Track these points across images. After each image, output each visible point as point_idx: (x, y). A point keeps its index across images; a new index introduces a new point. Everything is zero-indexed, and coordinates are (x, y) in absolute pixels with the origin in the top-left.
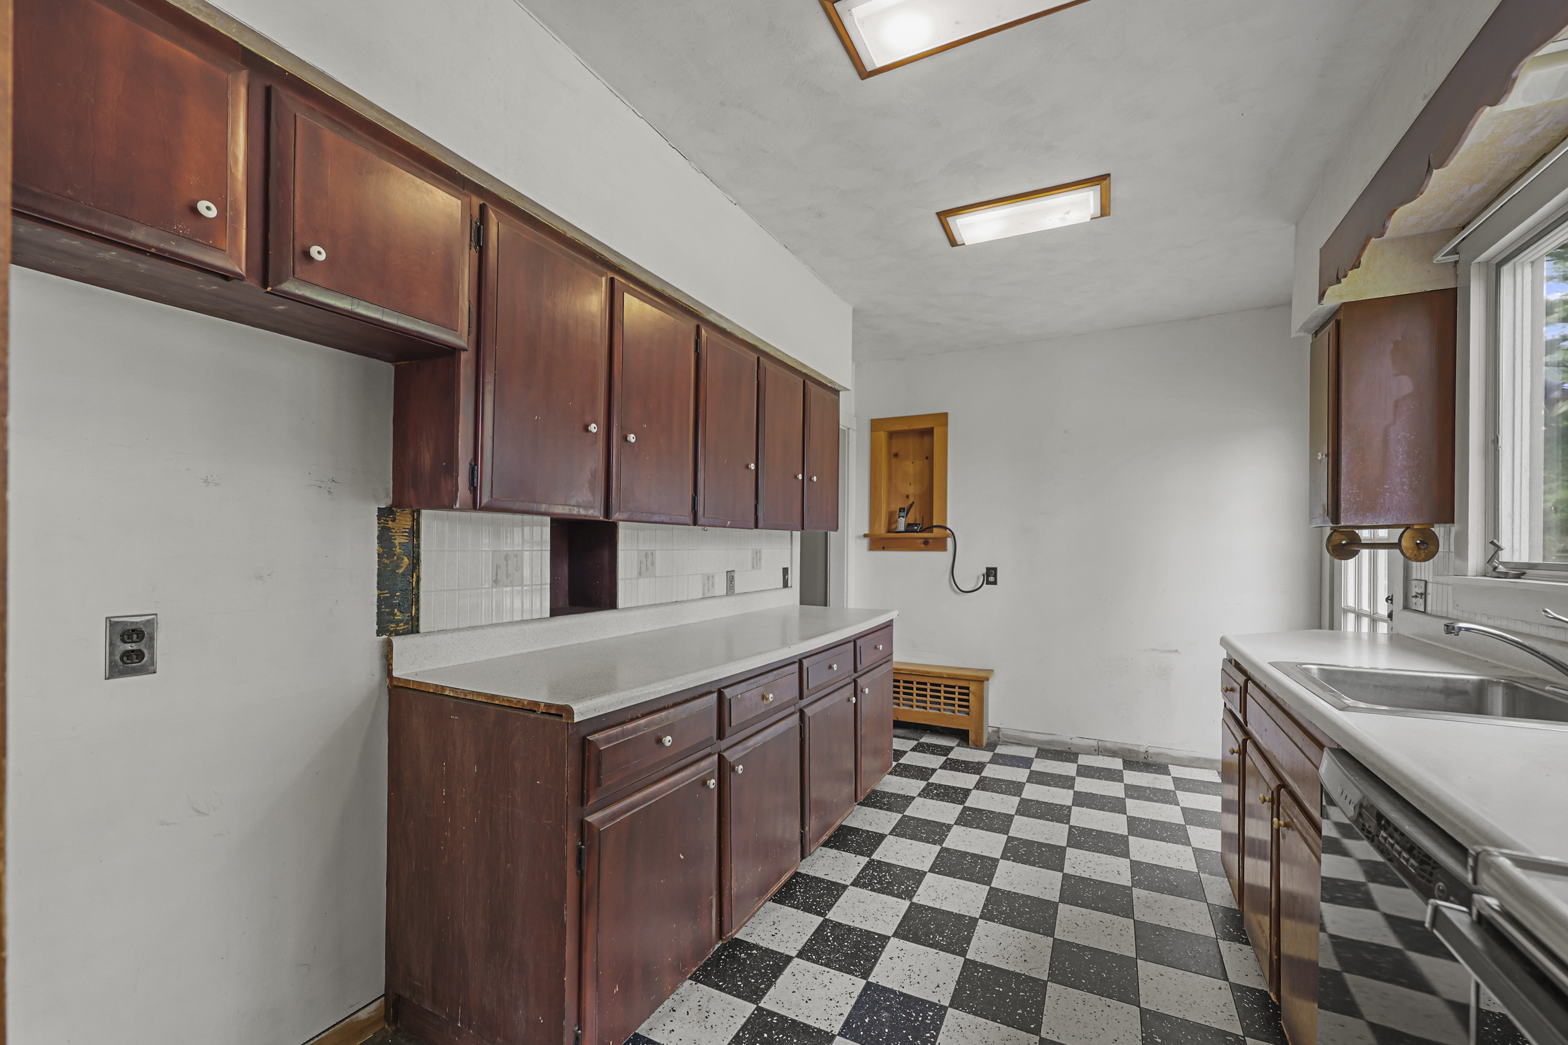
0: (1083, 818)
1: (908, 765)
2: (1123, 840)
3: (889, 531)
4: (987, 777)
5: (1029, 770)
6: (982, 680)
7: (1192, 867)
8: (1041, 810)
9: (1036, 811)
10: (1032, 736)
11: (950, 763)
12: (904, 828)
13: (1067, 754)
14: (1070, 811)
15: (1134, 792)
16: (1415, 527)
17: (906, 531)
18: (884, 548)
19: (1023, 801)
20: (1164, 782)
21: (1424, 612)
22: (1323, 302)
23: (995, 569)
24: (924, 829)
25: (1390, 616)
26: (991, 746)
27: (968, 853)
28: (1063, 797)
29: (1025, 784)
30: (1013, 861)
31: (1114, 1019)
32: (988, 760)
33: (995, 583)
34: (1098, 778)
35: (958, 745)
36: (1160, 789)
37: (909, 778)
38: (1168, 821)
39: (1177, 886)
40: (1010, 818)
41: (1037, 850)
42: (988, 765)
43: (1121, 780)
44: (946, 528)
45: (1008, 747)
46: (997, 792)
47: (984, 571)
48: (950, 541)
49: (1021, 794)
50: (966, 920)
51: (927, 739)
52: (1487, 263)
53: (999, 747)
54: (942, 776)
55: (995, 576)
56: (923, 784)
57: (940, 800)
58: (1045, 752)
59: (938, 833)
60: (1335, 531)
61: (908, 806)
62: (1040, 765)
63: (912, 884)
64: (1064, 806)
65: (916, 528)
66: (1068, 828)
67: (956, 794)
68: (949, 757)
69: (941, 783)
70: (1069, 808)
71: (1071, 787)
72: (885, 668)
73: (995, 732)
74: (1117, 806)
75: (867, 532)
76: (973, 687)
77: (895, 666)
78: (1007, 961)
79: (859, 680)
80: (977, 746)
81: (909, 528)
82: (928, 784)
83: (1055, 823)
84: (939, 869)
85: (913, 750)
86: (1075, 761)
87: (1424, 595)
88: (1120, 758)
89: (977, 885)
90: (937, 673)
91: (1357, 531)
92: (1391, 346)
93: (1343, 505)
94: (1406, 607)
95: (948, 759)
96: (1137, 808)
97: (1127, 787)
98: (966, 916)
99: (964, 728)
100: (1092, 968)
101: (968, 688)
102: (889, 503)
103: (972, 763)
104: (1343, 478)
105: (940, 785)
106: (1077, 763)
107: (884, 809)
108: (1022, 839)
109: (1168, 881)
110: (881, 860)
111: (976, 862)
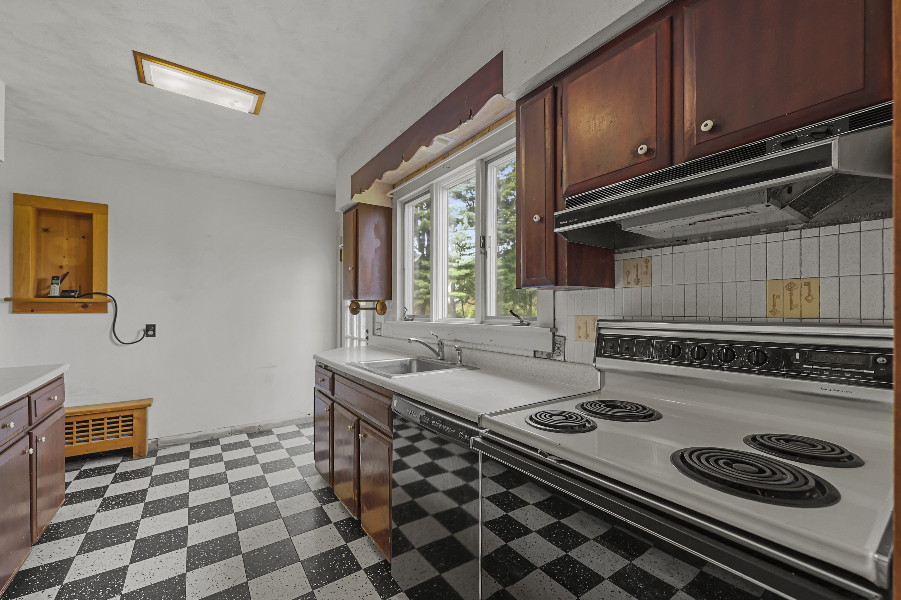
0: (234, 476)
1: (76, 492)
2: (263, 478)
3: (38, 296)
4: (158, 475)
5: (188, 460)
6: (143, 408)
7: (300, 477)
8: (207, 481)
9: (204, 483)
10: (185, 437)
11: (120, 477)
12: (92, 543)
13: (212, 441)
14: (226, 475)
15: (259, 449)
16: (381, 301)
17: (61, 297)
18: (32, 311)
19: (191, 481)
20: (272, 439)
21: (381, 336)
22: (352, 199)
23: (154, 326)
24: (114, 535)
25: (367, 338)
26: (153, 453)
27: (161, 534)
28: (218, 468)
29: (189, 469)
30: (198, 522)
31: (290, 577)
32: (154, 463)
33: (154, 335)
34: (236, 449)
35: (123, 461)
36: (272, 444)
37: (82, 502)
38: (281, 458)
39: (296, 490)
40: (186, 495)
41: (212, 507)
42: (155, 467)
43: (250, 446)
44: (106, 295)
45: (166, 450)
46: (170, 482)
47: (145, 327)
48: (110, 306)
49: (188, 477)
50: (177, 579)
51: (88, 466)
52: (401, 201)
53: (159, 452)
54: (116, 489)
55: (154, 331)
56: (99, 501)
57: (121, 507)
58: (195, 445)
59: (129, 532)
60: (352, 302)
61: (90, 524)
62: (195, 454)
63: (117, 581)
64: (221, 473)
65: (73, 294)
66: (228, 485)
67: (135, 497)
68: (117, 472)
69: (117, 494)
70: (225, 473)
71: (222, 460)
72: (58, 415)
73: (155, 442)
74: (252, 461)
75: (9, 296)
76: (136, 414)
77: (67, 411)
78: (217, 587)
79: (33, 432)
80: (140, 456)
81: (65, 294)
82: (104, 500)
83: (219, 486)
84: (140, 557)
85: (77, 478)
86: (218, 443)
87: (380, 329)
88: (245, 433)
89: (176, 551)
90: (100, 410)
91: (359, 302)
92: (374, 226)
93: (359, 291)
94: (374, 334)
95: (116, 474)
96: (263, 458)
97: (254, 448)
98: (176, 577)
99: (129, 446)
100: (270, 557)
101: (132, 416)
102: (37, 272)
103: (140, 470)
104: (359, 279)
105: (117, 496)
106: (220, 444)
107: (63, 538)
108: (200, 505)
109: (292, 490)
110: (75, 580)
111: (170, 537)
